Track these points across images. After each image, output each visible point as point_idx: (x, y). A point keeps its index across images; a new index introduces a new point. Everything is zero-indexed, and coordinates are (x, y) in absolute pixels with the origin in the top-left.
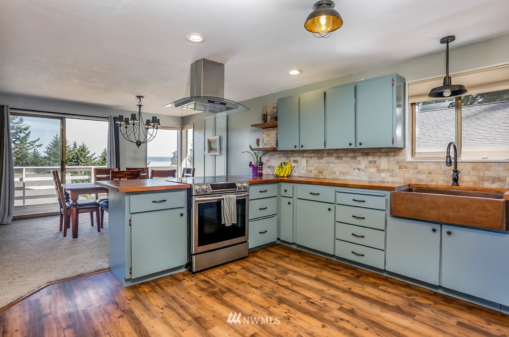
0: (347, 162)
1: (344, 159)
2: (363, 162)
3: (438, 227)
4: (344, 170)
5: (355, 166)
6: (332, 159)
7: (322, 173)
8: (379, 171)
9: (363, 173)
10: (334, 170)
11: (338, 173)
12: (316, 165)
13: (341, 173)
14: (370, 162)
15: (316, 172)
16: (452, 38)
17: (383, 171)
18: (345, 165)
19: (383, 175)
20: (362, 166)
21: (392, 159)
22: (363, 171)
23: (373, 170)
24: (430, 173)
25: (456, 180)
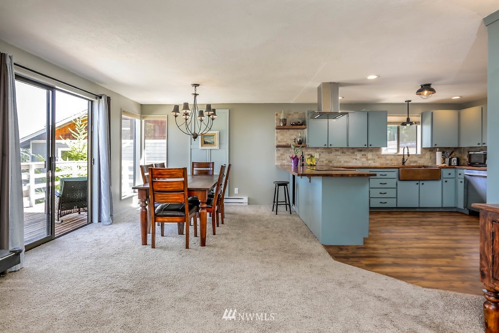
0: (349, 155)
1: (347, 153)
2: (359, 155)
3: (418, 182)
4: (347, 160)
5: (354, 157)
6: (338, 153)
7: (331, 162)
8: (368, 160)
9: (358, 161)
10: (340, 160)
11: (342, 162)
12: (327, 157)
13: (345, 162)
14: (363, 155)
15: (327, 162)
16: (410, 101)
17: (369, 160)
18: (348, 157)
19: (370, 162)
20: (358, 157)
21: (374, 153)
22: (358, 160)
23: (364, 159)
24: (391, 160)
25: (404, 163)
